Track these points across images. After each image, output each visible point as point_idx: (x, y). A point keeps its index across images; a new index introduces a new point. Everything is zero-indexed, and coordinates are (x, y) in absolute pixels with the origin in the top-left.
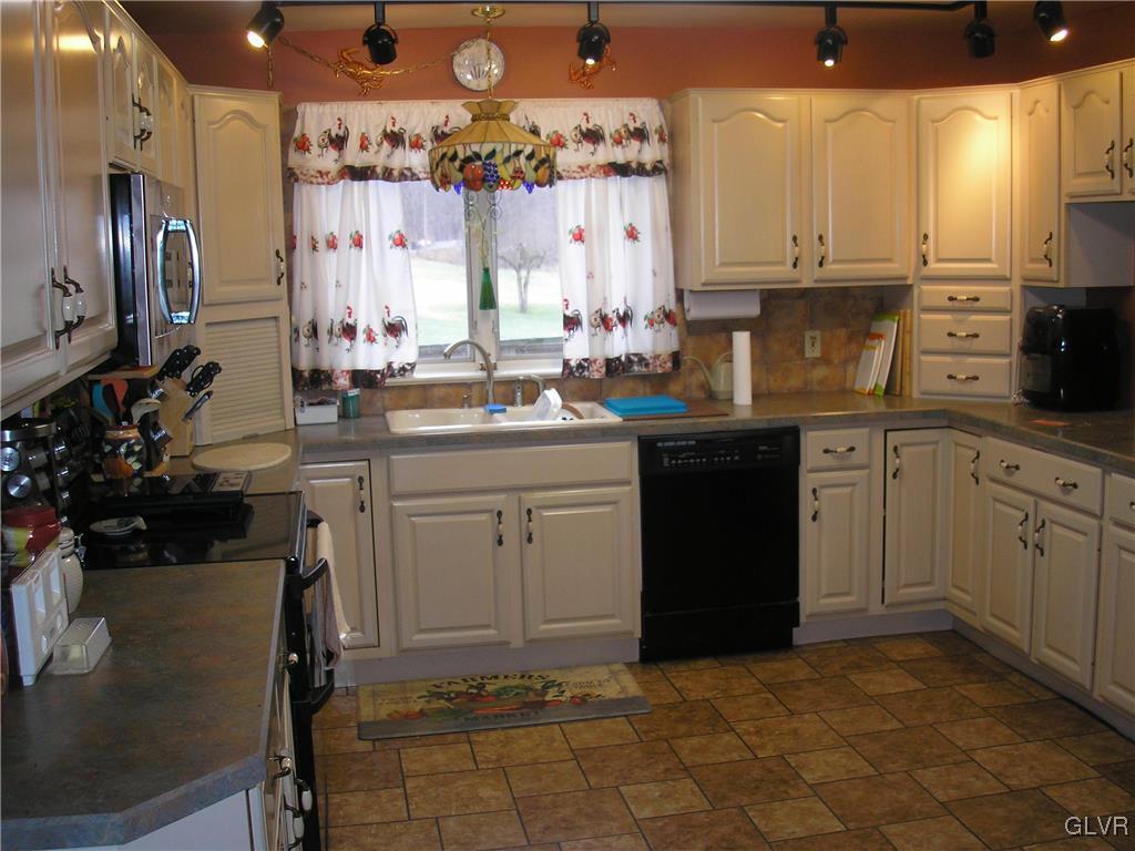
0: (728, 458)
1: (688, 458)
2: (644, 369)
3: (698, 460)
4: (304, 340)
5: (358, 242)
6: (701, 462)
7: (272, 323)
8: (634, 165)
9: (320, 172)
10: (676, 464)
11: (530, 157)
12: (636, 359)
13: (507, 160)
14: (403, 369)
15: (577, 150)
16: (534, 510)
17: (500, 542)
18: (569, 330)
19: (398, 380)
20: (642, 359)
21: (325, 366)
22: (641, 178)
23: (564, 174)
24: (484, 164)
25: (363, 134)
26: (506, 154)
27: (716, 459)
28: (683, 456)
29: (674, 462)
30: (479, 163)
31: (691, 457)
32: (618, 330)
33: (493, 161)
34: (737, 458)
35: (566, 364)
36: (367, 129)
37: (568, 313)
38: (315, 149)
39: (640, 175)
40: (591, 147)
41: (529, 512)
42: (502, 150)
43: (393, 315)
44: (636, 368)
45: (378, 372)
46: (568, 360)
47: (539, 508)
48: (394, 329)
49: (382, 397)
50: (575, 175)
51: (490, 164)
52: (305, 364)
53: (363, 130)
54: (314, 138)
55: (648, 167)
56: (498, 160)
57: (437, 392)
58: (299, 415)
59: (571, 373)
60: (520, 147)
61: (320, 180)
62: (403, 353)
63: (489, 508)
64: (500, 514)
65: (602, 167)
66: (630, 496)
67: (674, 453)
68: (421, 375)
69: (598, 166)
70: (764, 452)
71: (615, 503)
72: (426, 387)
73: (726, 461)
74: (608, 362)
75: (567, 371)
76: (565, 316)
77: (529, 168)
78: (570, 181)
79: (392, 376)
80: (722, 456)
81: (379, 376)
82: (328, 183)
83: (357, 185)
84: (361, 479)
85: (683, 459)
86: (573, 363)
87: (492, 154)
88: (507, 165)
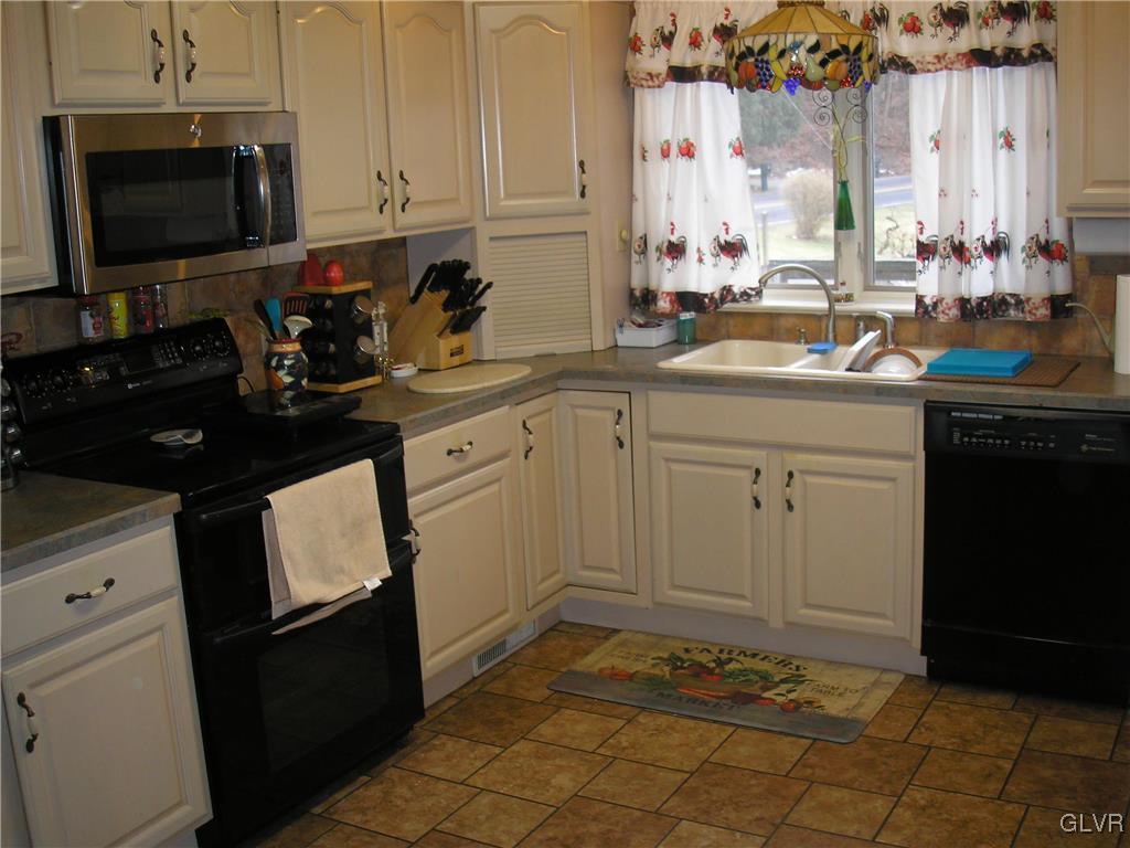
0: (1040, 444)
1: (986, 436)
2: (1021, 315)
3: (998, 442)
4: (635, 257)
5: (688, 151)
6: (1003, 444)
7: (583, 238)
8: (999, 52)
9: (650, 74)
10: (970, 443)
11: (814, 49)
12: (1013, 301)
13: (782, 54)
14: (744, 293)
15: (933, 36)
16: (796, 474)
17: (758, 504)
18: (924, 260)
19: (742, 306)
20: (1020, 302)
21: (653, 286)
22: (1015, 68)
23: (918, 66)
24: (756, 60)
25: (696, 30)
26: (781, 46)
27: (1024, 443)
28: (980, 433)
29: (966, 439)
30: (751, 60)
31: (990, 436)
32: (985, 264)
33: (765, 57)
34: (1052, 445)
35: (919, 300)
36: (700, 24)
37: (923, 239)
38: (646, 50)
39: (1014, 64)
40: (949, 31)
41: (791, 475)
42: (776, 44)
43: (733, 233)
44: (1012, 312)
45: (706, 295)
46: (922, 296)
47: (802, 472)
48: (733, 249)
49: (727, 324)
50: (930, 67)
51: (762, 61)
52: (637, 283)
53: (696, 26)
54: (647, 37)
55: (1025, 54)
56: (772, 54)
57: (784, 323)
58: (619, 336)
59: (926, 312)
60: (799, 37)
61: (650, 83)
62: (744, 275)
63: (749, 464)
64: (758, 472)
65: (964, 55)
66: (912, 474)
67: (968, 427)
68: (770, 301)
69: (958, 55)
70: (1090, 443)
71: (893, 480)
72: (773, 316)
73: (1036, 447)
74: (963, 302)
75: (921, 310)
76: (918, 242)
77: (811, 64)
78: (923, 75)
79: (734, 300)
80: (1033, 439)
81: (707, 300)
82: (659, 87)
83: (689, 87)
84: (620, 413)
85: (980, 437)
86: (928, 301)
87: (765, 48)
88: (782, 61)
